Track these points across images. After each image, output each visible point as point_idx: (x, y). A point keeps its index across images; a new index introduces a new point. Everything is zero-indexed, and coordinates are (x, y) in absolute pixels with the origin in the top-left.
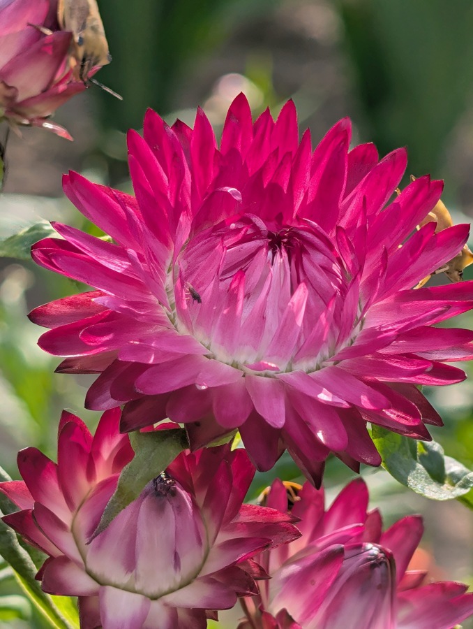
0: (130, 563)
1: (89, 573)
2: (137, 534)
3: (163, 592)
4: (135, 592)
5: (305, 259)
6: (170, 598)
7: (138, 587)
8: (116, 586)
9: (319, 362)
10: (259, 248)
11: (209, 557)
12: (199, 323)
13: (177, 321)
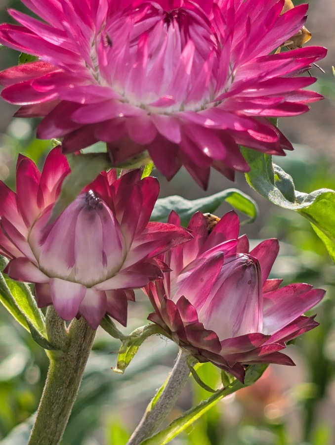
0: (71, 261)
1: (42, 270)
2: (76, 239)
3: (95, 281)
4: (75, 282)
5: (191, 30)
6: (100, 286)
7: (77, 278)
8: (61, 278)
9: (203, 105)
10: (157, 22)
11: (127, 258)
12: (116, 78)
13: (100, 78)
